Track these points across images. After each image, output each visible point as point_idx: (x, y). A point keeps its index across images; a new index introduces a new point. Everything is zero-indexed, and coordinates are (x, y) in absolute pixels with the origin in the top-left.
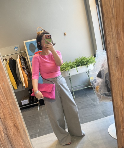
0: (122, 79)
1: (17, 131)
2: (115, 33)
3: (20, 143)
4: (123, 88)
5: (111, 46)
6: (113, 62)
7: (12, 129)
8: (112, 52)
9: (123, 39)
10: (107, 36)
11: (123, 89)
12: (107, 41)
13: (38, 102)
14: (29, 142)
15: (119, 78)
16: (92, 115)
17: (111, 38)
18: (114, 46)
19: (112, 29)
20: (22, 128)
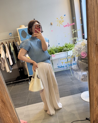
1: (5, 105)
2: (97, 21)
3: (7, 115)
5: (92, 33)
6: (93, 49)
8: (92, 39)
10: (89, 24)
12: (88, 28)
13: (28, 78)
14: (15, 115)
15: (97, 63)
16: (70, 91)
17: (93, 26)
18: (95, 33)
19: (94, 17)
20: (9, 103)
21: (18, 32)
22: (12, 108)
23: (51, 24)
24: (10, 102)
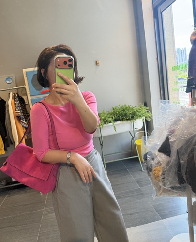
16: (137, 213)
21: (25, 76)
23: (97, 64)
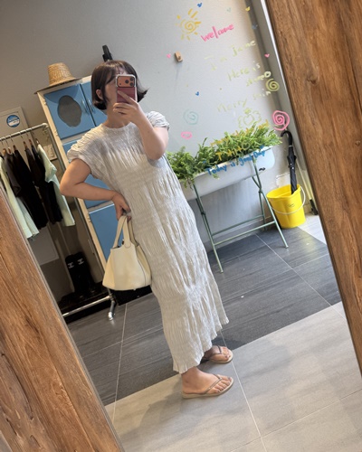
0: (337, 146)
1: (39, 338)
2: (299, 10)
4: (343, 172)
5: (293, 47)
6: (304, 97)
7: (21, 335)
8: (295, 66)
9: (323, 26)
10: (277, 21)
11: (344, 175)
12: (277, 36)
14: (80, 372)
15: (328, 142)
17: (290, 26)
18: (300, 47)
20: (54, 329)
22: (67, 348)
24: (56, 322)
